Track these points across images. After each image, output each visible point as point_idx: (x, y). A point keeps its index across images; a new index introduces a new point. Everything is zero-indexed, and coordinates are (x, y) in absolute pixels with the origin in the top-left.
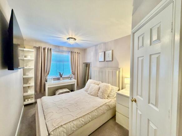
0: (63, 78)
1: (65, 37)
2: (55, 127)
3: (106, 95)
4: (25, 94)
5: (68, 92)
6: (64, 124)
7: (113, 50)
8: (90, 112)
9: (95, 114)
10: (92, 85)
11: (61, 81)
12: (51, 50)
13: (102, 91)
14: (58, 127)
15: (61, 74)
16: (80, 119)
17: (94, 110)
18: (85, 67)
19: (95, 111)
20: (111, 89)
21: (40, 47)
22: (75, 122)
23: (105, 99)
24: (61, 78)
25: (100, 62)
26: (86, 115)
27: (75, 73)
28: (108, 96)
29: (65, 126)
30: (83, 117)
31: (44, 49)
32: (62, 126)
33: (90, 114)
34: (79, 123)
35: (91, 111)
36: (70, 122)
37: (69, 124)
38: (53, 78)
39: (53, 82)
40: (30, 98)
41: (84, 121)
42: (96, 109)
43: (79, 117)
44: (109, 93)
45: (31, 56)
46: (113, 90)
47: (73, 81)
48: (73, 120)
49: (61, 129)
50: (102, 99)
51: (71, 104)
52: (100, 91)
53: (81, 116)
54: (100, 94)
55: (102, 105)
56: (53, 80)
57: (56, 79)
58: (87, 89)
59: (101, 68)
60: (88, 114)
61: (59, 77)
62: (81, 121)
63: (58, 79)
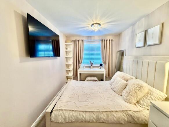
0: (93, 66)
1: (89, 26)
2: (58, 108)
3: (133, 99)
4: (67, 75)
5: (96, 81)
6: (65, 110)
7: (163, 24)
8: (95, 111)
9: (103, 117)
10: (119, 79)
11: (91, 69)
12: (83, 41)
13: (128, 91)
14: (59, 110)
15: (92, 63)
16: (81, 113)
17: (103, 112)
18: (121, 56)
19: (105, 114)
20: (147, 93)
21: (75, 40)
22: (75, 114)
23: (130, 103)
24: (92, 66)
25: (137, 48)
26: (90, 112)
27: (106, 63)
28: (138, 102)
29: (64, 112)
30: (84, 112)
31: (78, 41)
32: (62, 110)
33: (95, 113)
34: (78, 116)
35: (98, 111)
36: (70, 110)
37: (68, 112)
38: (85, 66)
39: (85, 69)
40: (70, 79)
41: (85, 117)
42: (106, 112)
43: (80, 110)
44: (140, 97)
45: (70, 48)
46: (151, 95)
47: (103, 71)
48: (74, 111)
49: (61, 112)
50: (126, 102)
51: (85, 93)
52: (126, 90)
53: (83, 110)
54: (124, 93)
55: (117, 110)
56: (85, 68)
57: (88, 67)
58: (112, 82)
59: (136, 57)
60: (92, 112)
61: (90, 65)
62: (82, 116)
63: (90, 67)
